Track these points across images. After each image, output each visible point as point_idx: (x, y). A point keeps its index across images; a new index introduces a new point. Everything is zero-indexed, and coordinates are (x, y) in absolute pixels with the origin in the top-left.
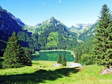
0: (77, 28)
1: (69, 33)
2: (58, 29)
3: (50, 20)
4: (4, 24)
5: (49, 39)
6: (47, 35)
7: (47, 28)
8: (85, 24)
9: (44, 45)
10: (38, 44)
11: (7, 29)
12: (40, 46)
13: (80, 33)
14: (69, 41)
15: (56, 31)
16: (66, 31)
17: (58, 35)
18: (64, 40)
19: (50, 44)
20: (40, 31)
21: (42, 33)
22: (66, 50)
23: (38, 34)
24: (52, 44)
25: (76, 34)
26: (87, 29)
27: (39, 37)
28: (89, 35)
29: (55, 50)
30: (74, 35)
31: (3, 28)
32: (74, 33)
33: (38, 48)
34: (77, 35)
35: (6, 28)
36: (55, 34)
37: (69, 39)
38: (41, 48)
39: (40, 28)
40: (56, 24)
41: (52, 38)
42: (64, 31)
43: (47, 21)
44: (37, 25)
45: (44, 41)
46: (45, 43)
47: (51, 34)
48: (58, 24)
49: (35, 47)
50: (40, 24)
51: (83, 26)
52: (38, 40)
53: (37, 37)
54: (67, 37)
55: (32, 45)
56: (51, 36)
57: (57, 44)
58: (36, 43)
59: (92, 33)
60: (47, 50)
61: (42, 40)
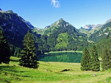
0: (86, 30)
1: (79, 34)
2: (67, 30)
3: (59, 21)
4: (14, 26)
5: (58, 41)
6: (56, 36)
7: (56, 29)
8: (94, 25)
9: (54, 46)
10: (47, 45)
11: (17, 31)
12: (50, 47)
13: (90, 33)
14: (79, 41)
15: (65, 32)
16: (76, 32)
17: (67, 36)
18: (74, 41)
19: (59, 45)
20: (49, 32)
21: (50, 35)
22: (77, 51)
23: (47, 35)
24: (61, 45)
25: (86, 35)
26: (98, 29)
27: (48, 38)
28: (100, 35)
29: (65, 51)
30: (84, 36)
31: (13, 30)
32: (84, 34)
34: (88, 36)
35: (15, 30)
36: (65, 35)
37: (79, 40)
38: (51, 50)
39: (49, 30)
40: (65, 25)
41: (61, 39)
42: (74, 32)
43: (56, 23)
44: (45, 28)
45: (54, 42)
46: (55, 45)
48: (67, 25)
49: (44, 49)
50: (49, 26)
51: (92, 27)
52: (47, 42)
53: (46, 39)
54: (77, 38)
55: (41, 46)
56: (60, 37)
57: (67, 45)
58: (45, 45)
59: (104, 33)
60: (57, 51)
61: (51, 41)
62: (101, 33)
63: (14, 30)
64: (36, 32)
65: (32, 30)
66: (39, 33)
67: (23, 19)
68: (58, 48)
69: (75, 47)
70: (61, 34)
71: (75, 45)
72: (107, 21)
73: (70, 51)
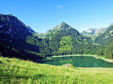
0: (89, 33)
1: (83, 37)
2: (70, 33)
3: (60, 25)
4: (12, 28)
5: (61, 44)
6: (59, 40)
7: (58, 33)
8: (97, 29)
9: (56, 50)
10: (50, 49)
11: (15, 33)
12: (52, 51)
13: (95, 36)
14: (85, 45)
15: (68, 35)
16: (79, 35)
17: (71, 39)
18: (79, 44)
19: (63, 49)
20: (51, 36)
21: (52, 38)
23: (49, 39)
24: (65, 49)
25: (90, 38)
26: (103, 32)
27: (49, 42)
29: (69, 55)
30: (89, 39)
32: (88, 37)
33: (49, 53)
36: (68, 38)
37: (84, 43)
38: (53, 54)
39: (51, 33)
40: (68, 28)
41: (65, 42)
42: (78, 35)
43: (58, 26)
44: (47, 32)
45: (56, 45)
46: (57, 48)
47: (64, 38)
48: (70, 28)
49: (46, 52)
50: (50, 31)
51: (95, 30)
52: (48, 45)
53: (48, 42)
54: (81, 41)
55: (42, 50)
56: (63, 40)
57: (72, 49)
58: (47, 48)
60: (61, 55)
61: (53, 45)
62: (108, 36)
63: (12, 32)
64: (36, 37)
65: (33, 34)
66: (40, 37)
67: (24, 24)
68: (61, 52)
69: (81, 50)
70: (64, 37)
71: (81, 48)
72: (111, 24)
73: (75, 55)
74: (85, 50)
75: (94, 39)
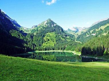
0: (73, 31)
1: (67, 34)
2: (55, 30)
3: (46, 21)
5: (45, 40)
6: (43, 35)
7: (43, 28)
8: (81, 28)
10: (33, 44)
12: (35, 46)
13: (78, 35)
14: (67, 41)
15: (53, 31)
16: (64, 32)
17: (55, 36)
18: (62, 40)
19: (46, 45)
20: (36, 31)
21: (37, 33)
22: (65, 51)
23: (33, 34)
24: (48, 45)
25: (73, 35)
26: (85, 31)
27: (34, 37)
28: (88, 36)
30: (72, 37)
32: (71, 35)
33: (32, 48)
34: (75, 37)
36: (52, 34)
38: (36, 49)
39: (36, 29)
40: (53, 25)
41: (48, 38)
42: (62, 32)
43: (44, 22)
44: (33, 27)
45: (40, 41)
46: (41, 44)
47: (48, 34)
48: (55, 25)
50: (36, 26)
51: (79, 29)
52: (32, 40)
53: (32, 37)
54: (64, 38)
55: (25, 44)
56: (47, 36)
57: (55, 45)
58: (30, 43)
59: (91, 34)
60: (43, 50)
61: (37, 40)
62: (88, 34)
66: (25, 32)
68: (44, 47)
69: (63, 46)
72: (93, 24)
73: (57, 51)
74: (66, 46)
75: (76, 37)
